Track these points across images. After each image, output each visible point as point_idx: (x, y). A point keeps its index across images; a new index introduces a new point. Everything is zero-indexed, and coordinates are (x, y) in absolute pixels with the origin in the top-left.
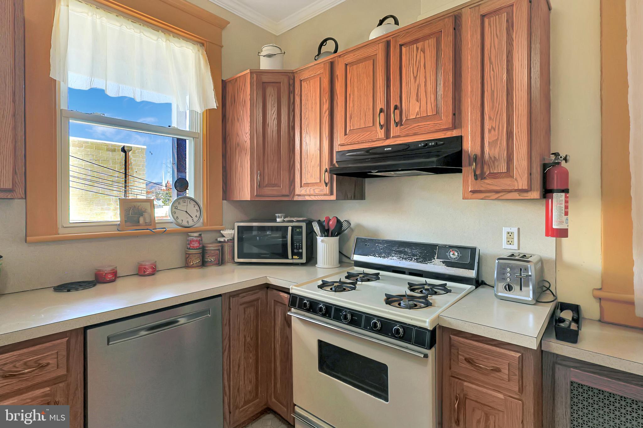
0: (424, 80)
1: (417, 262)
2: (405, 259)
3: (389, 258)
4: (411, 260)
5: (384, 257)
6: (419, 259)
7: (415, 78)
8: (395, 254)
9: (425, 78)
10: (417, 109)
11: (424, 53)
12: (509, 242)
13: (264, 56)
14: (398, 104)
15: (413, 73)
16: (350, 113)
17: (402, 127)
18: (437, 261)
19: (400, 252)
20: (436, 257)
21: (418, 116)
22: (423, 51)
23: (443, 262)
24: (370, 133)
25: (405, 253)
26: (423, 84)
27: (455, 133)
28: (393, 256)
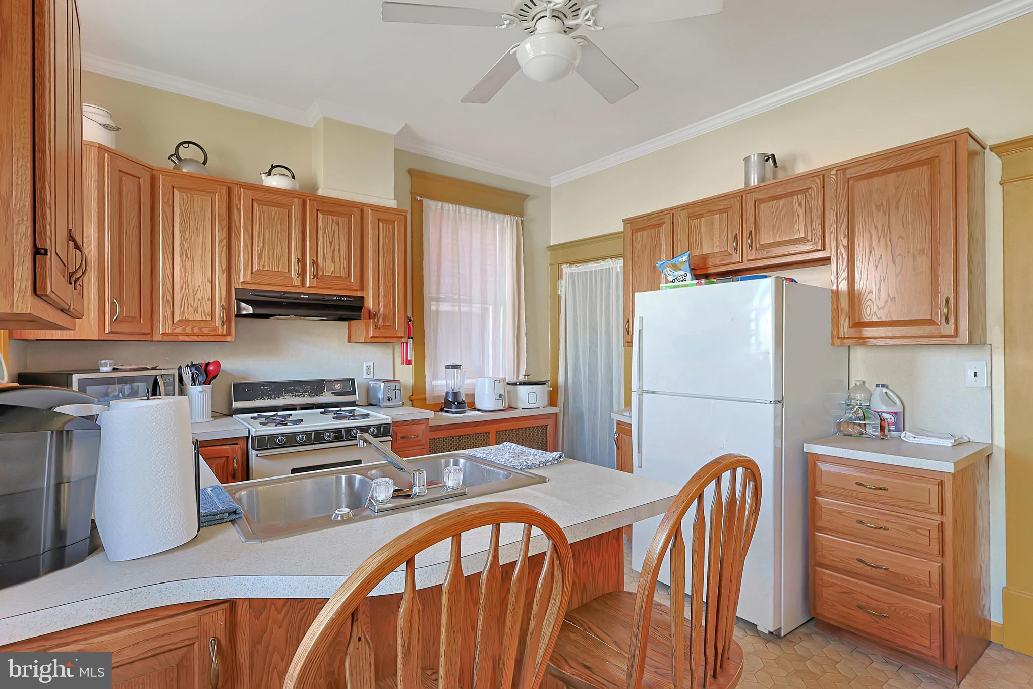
0: (338, 247)
1: (310, 397)
2: (298, 396)
3: (281, 398)
4: (304, 396)
5: (275, 398)
6: (311, 394)
7: (331, 243)
8: (287, 393)
9: (339, 246)
10: (332, 269)
11: (338, 225)
12: (368, 373)
13: (100, 124)
14: (315, 259)
15: (329, 239)
16: (259, 252)
17: (318, 280)
18: (326, 393)
19: (291, 391)
20: (325, 390)
21: (332, 275)
22: (338, 223)
23: (332, 393)
24: (284, 279)
25: (297, 391)
26: (337, 251)
27: (359, 294)
28: (284, 396)
